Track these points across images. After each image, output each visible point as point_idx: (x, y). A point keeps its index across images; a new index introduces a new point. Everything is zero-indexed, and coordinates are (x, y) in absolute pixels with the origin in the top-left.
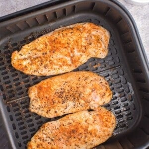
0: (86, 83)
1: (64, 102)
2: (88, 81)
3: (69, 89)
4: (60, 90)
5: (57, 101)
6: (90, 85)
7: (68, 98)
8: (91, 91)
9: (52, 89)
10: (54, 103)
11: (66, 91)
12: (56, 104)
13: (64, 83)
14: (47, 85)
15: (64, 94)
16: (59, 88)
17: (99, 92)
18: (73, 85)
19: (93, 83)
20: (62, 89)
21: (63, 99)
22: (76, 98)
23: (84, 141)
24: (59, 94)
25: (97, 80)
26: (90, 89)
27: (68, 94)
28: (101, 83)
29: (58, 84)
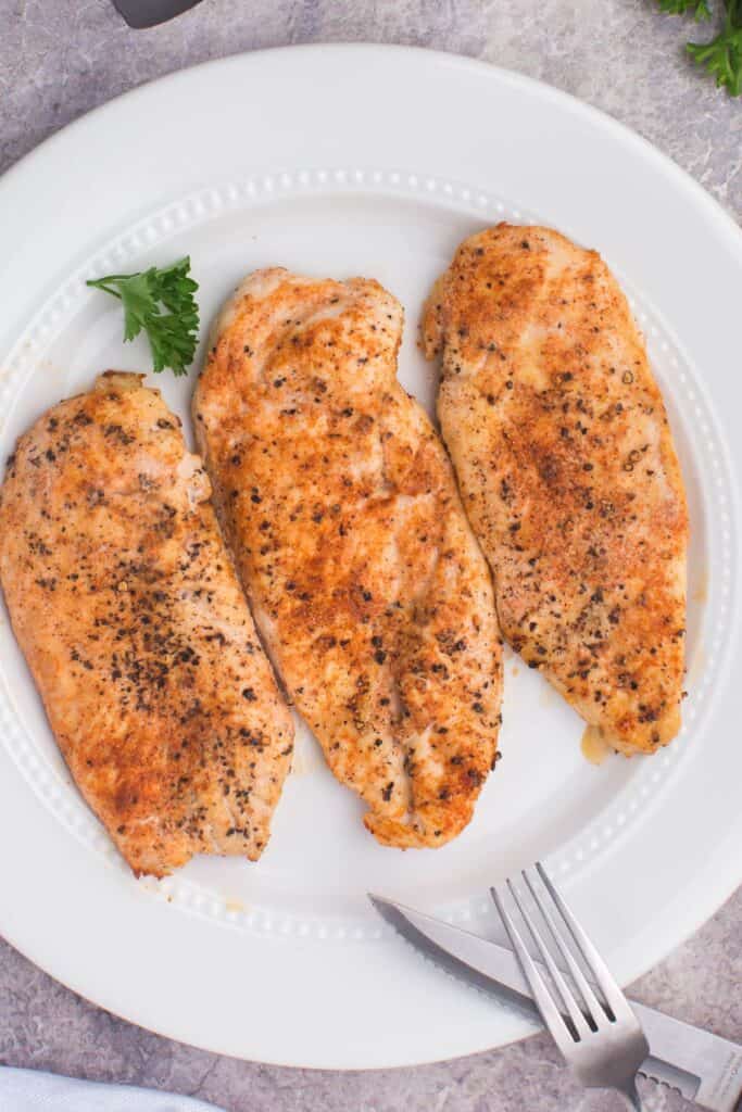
0: (62, 541)
1: (187, 655)
2: (48, 533)
3: (108, 633)
4: (125, 681)
6: (74, 518)
7: (162, 632)
8: (102, 511)
9: (122, 729)
10: (198, 710)
11: (124, 646)
12: (204, 699)
13: (80, 668)
14: (106, 762)
17: (104, 465)
18: (87, 615)
19: (56, 503)
20: (117, 675)
21: (169, 659)
22: (156, 587)
24: (143, 683)
25: (39, 482)
26: (91, 515)
28: (50, 456)
29: (90, 698)
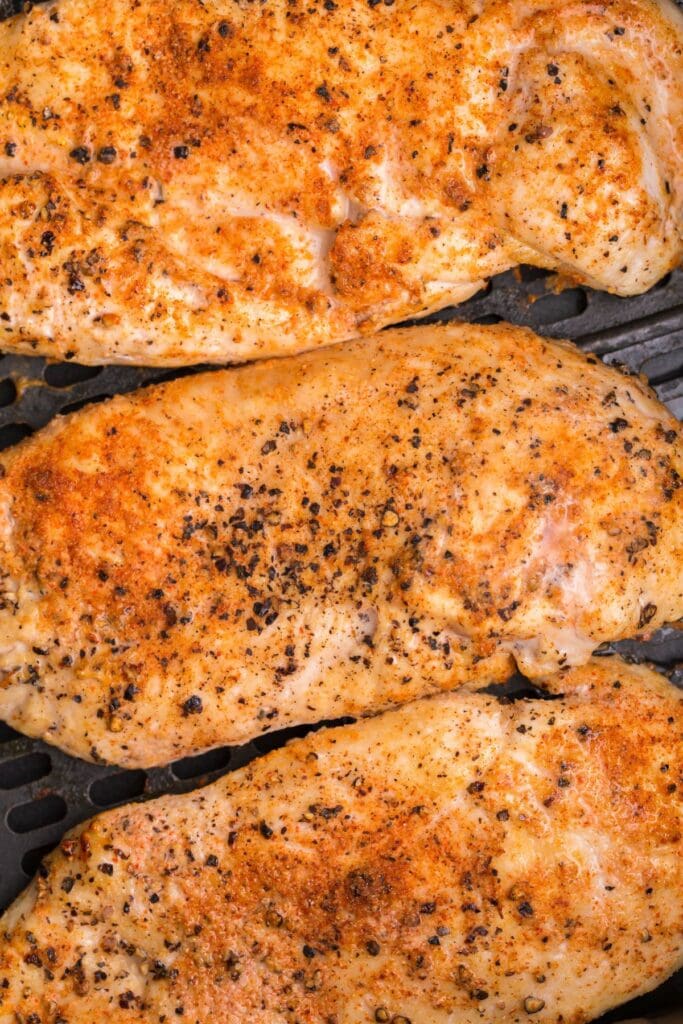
5: (198, 606)
15: (270, 536)
16: (217, 485)
23: (461, 979)
27: (302, 536)
